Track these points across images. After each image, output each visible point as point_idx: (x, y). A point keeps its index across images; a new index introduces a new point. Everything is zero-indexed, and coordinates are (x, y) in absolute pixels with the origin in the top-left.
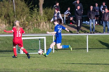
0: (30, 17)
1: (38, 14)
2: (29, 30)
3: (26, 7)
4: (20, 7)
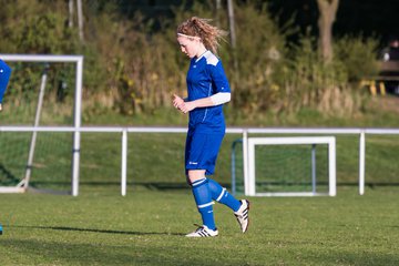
1: (316, 58)
3: (274, 32)
4: (252, 31)
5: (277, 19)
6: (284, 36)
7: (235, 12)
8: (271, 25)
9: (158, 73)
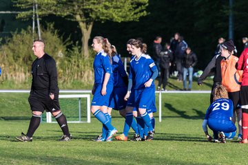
0: (66, 62)
1: (81, 56)
2: (65, 83)
3: (60, 44)
4: (50, 44)
5: (62, 38)
6: (65, 46)
7: (41, 34)
8: (59, 40)
9: (4, 64)
